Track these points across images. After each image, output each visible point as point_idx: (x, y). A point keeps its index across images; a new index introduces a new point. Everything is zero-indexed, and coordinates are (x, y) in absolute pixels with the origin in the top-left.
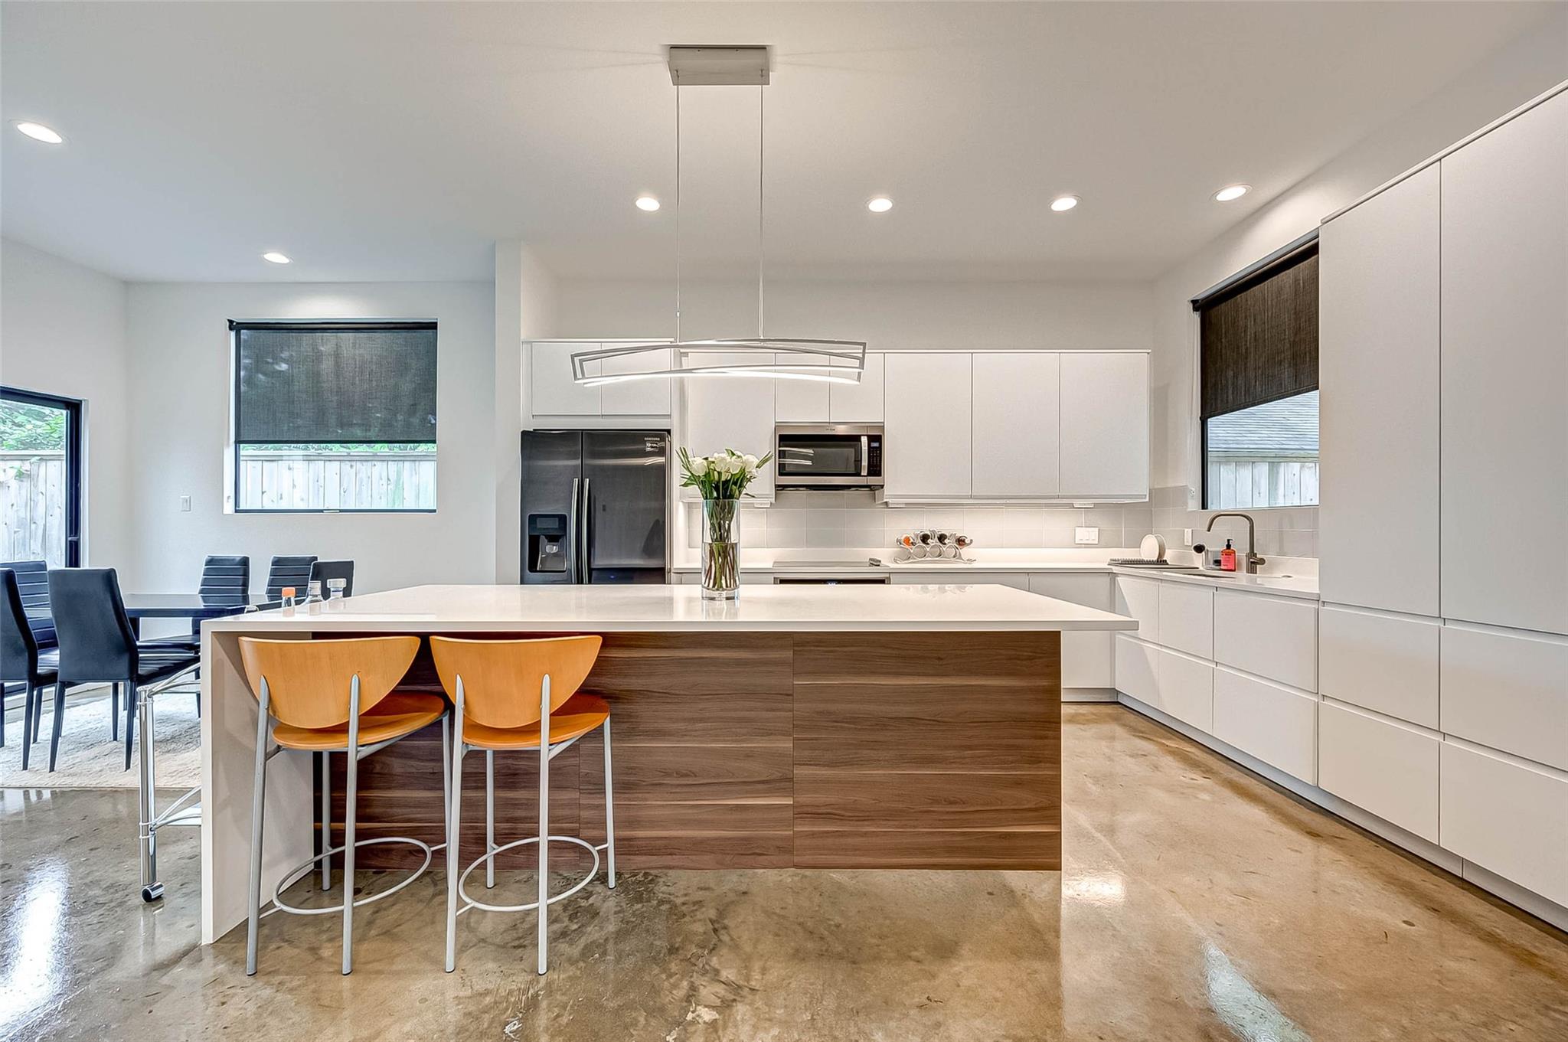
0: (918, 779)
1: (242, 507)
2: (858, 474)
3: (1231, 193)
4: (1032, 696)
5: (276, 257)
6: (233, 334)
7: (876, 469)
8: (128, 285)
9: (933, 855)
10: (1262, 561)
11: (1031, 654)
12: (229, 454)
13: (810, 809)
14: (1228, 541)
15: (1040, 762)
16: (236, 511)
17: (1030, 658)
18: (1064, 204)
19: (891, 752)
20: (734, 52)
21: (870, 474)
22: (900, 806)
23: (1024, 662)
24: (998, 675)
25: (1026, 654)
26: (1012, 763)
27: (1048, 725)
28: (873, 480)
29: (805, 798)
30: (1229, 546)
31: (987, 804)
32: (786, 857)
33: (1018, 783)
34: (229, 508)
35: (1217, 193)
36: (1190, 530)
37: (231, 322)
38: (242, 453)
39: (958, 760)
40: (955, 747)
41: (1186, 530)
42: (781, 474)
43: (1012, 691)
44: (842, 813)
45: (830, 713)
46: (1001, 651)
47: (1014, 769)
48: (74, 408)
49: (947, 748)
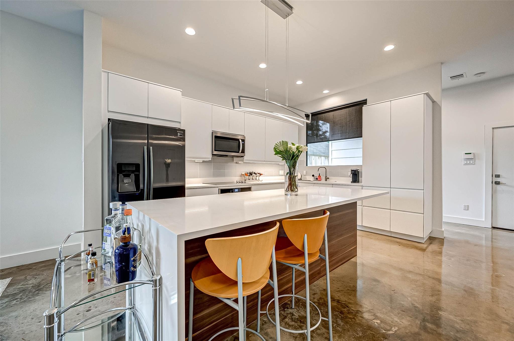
2: (238, 152)
3: (326, 92)
7: (243, 151)
10: (328, 178)
14: (319, 174)
18: (299, 82)
21: (241, 153)
28: (242, 154)
30: (319, 175)
35: (323, 91)
36: (305, 171)
41: (304, 171)
42: (215, 150)
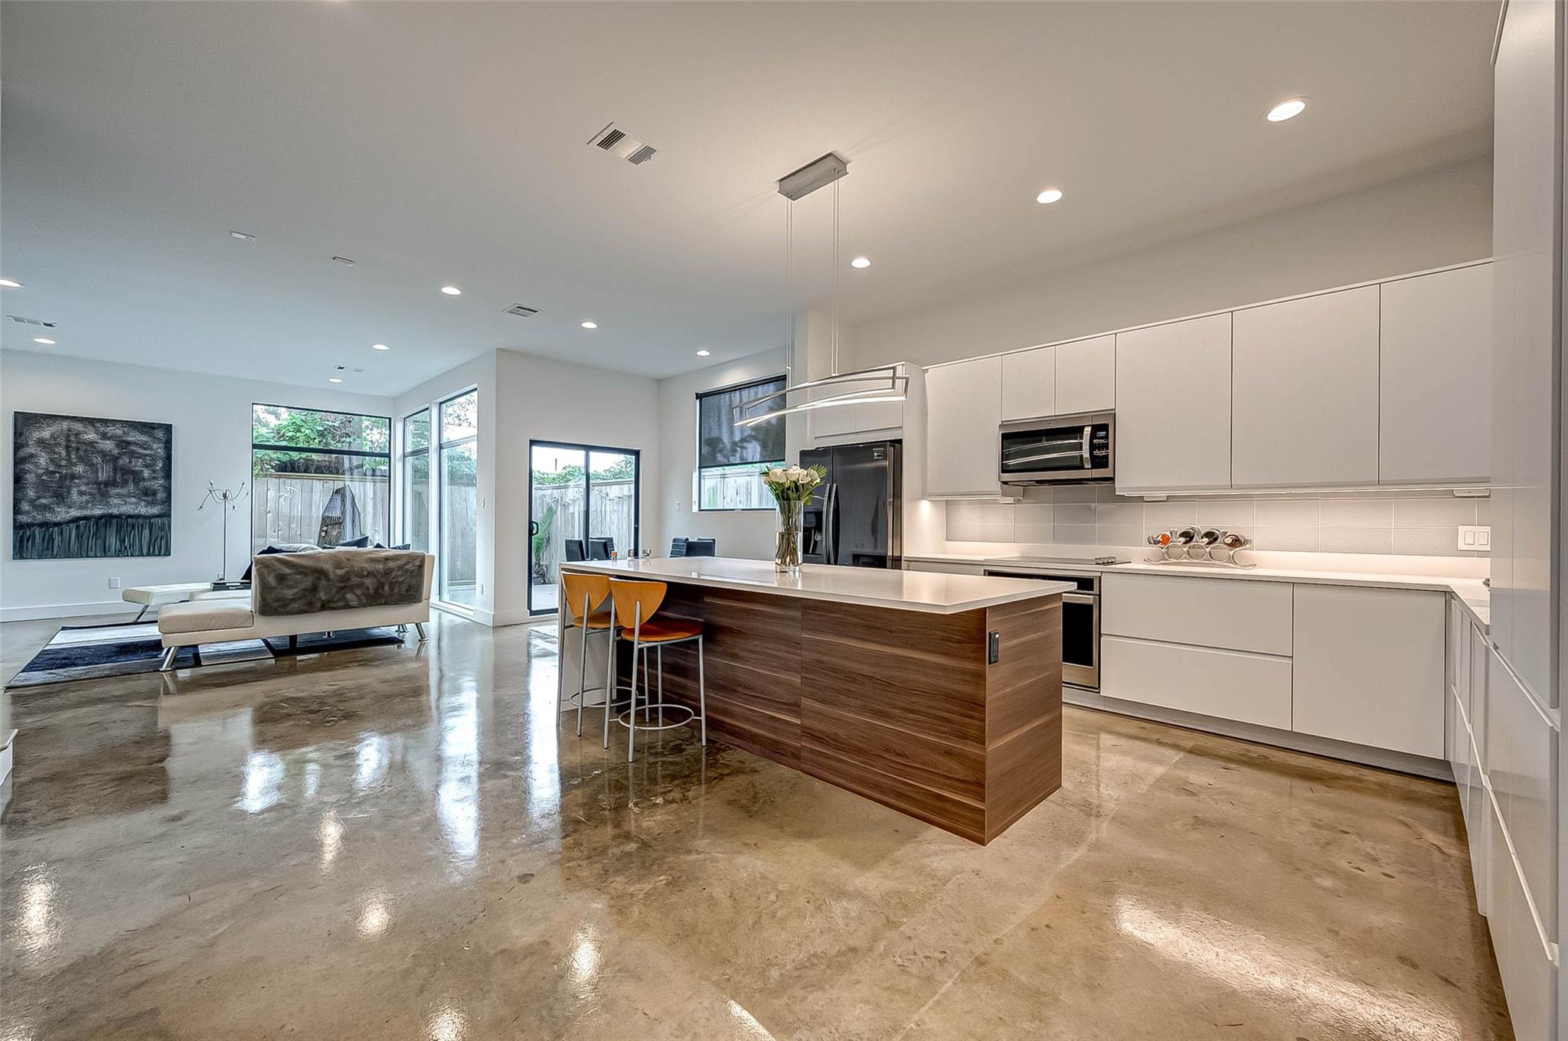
0: (875, 728)
1: (702, 508)
2: (1082, 467)
4: (960, 677)
5: (703, 353)
6: (698, 401)
7: (1101, 463)
8: (659, 381)
9: (885, 793)
11: (959, 638)
12: (696, 475)
13: (810, 731)
15: (967, 739)
16: (700, 510)
17: (959, 642)
19: (858, 701)
20: (814, 166)
21: (1094, 467)
22: (864, 746)
23: (954, 645)
24: (933, 652)
25: (955, 637)
26: (944, 733)
27: (973, 705)
28: (1101, 474)
29: (808, 723)
31: (924, 764)
32: (795, 761)
33: (948, 753)
34: (695, 509)
37: (697, 394)
38: (703, 474)
39: (903, 720)
40: (901, 708)
42: (1004, 471)
43: (944, 669)
44: (828, 740)
45: (822, 662)
46: (937, 632)
47: (946, 739)
48: (637, 453)
49: (895, 707)
